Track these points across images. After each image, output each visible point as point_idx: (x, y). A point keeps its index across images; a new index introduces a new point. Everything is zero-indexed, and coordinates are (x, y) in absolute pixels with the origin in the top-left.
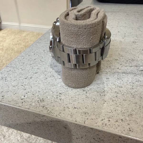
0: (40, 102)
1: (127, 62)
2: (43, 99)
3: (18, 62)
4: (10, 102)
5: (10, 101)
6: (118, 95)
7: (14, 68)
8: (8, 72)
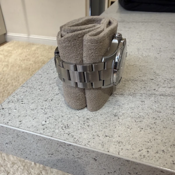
1: (164, 82)
2: (67, 125)
4: (29, 129)
5: (29, 127)
7: (31, 88)
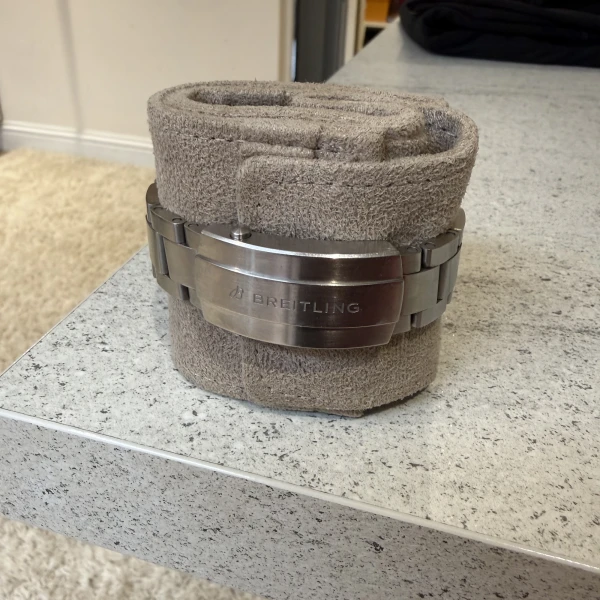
0: (262, 437)
1: (587, 288)
2: (274, 428)
3: (142, 277)
4: (137, 436)
5: (137, 430)
6: (582, 418)
7: (128, 298)
8: (110, 316)
